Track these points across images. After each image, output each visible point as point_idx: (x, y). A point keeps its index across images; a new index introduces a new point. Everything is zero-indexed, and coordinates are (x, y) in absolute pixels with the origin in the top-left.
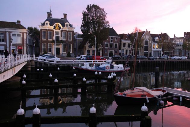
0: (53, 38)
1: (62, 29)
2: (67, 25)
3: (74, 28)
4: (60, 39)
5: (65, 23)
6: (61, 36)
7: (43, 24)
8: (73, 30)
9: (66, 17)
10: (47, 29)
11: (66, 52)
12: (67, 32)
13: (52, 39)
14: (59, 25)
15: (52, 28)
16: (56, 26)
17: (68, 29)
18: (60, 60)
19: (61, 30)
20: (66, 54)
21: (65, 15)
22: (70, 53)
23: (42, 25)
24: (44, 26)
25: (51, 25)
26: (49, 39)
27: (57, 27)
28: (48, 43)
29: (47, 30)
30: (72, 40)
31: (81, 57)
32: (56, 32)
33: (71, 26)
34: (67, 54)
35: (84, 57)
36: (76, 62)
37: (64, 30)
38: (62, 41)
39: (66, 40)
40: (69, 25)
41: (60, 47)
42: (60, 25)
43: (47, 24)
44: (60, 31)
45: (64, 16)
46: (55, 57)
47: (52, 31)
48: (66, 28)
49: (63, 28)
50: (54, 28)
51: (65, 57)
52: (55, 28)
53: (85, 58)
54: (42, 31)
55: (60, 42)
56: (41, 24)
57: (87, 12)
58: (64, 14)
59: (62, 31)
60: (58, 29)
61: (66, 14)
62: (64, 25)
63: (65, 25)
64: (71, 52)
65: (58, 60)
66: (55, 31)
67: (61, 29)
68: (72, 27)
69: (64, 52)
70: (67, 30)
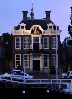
0: (31, 46)
1: (43, 34)
2: (51, 27)
3: (61, 31)
4: (41, 47)
5: (48, 25)
6: (42, 43)
7: (17, 28)
8: (59, 34)
9: (49, 16)
10: (22, 34)
11: (49, 67)
12: (51, 36)
13: (29, 48)
14: (38, 27)
15: (29, 32)
16: (35, 29)
17: (52, 32)
18: (33, 78)
19: (41, 34)
20: (49, 70)
21: (48, 13)
23: (15, 30)
24: (18, 31)
25: (28, 28)
27: (36, 31)
29: (23, 36)
30: (57, 48)
31: (68, 74)
32: (34, 38)
33: (56, 28)
34: (51, 70)
36: (55, 81)
37: (45, 34)
38: (43, 51)
39: (49, 48)
40: (53, 27)
41: (41, 59)
42: (40, 28)
43: (23, 27)
44: (40, 36)
46: (23, 74)
47: (29, 37)
48: (48, 32)
49: (44, 32)
50: (31, 33)
51: (47, 73)
52: (33, 32)
54: (16, 37)
55: (39, 52)
56: (15, 28)
58: (46, 12)
59: (43, 36)
60: (37, 33)
61: (50, 12)
62: (45, 28)
63: (47, 28)
64: (57, 67)
66: (33, 36)
67: (41, 33)
68: (58, 29)
69: (46, 67)
70: (50, 34)
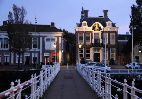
0: (92, 41)
1: (102, 30)
2: (109, 25)
3: (118, 28)
4: (101, 42)
5: (107, 23)
6: (102, 38)
7: (80, 25)
8: (116, 30)
9: (107, 15)
10: (85, 30)
11: (108, 59)
12: (109, 32)
13: (90, 43)
14: (98, 25)
15: (90, 29)
16: (96, 26)
19: (101, 31)
21: (106, 12)
22: (114, 60)
23: (78, 26)
24: (81, 27)
25: (89, 25)
26: (87, 43)
27: (97, 28)
28: (86, 48)
29: (85, 32)
30: (115, 43)
32: (95, 34)
33: (113, 25)
35: (137, 64)
38: (103, 45)
39: (108, 43)
40: (111, 24)
41: (101, 52)
42: (101, 25)
43: (85, 25)
44: (100, 32)
45: (104, 13)
47: (90, 33)
48: (107, 29)
49: (103, 29)
50: (93, 30)
53: (139, 66)
54: (79, 33)
55: (100, 46)
57: (137, 5)
58: (104, 11)
59: (103, 32)
60: (98, 30)
61: (107, 11)
62: (104, 25)
63: (106, 25)
65: (108, 70)
66: (94, 32)
67: (101, 29)
68: (115, 26)
70: (109, 30)
